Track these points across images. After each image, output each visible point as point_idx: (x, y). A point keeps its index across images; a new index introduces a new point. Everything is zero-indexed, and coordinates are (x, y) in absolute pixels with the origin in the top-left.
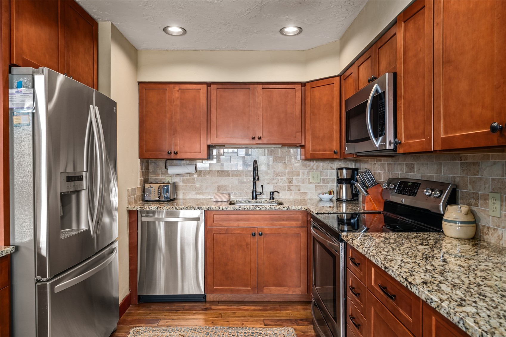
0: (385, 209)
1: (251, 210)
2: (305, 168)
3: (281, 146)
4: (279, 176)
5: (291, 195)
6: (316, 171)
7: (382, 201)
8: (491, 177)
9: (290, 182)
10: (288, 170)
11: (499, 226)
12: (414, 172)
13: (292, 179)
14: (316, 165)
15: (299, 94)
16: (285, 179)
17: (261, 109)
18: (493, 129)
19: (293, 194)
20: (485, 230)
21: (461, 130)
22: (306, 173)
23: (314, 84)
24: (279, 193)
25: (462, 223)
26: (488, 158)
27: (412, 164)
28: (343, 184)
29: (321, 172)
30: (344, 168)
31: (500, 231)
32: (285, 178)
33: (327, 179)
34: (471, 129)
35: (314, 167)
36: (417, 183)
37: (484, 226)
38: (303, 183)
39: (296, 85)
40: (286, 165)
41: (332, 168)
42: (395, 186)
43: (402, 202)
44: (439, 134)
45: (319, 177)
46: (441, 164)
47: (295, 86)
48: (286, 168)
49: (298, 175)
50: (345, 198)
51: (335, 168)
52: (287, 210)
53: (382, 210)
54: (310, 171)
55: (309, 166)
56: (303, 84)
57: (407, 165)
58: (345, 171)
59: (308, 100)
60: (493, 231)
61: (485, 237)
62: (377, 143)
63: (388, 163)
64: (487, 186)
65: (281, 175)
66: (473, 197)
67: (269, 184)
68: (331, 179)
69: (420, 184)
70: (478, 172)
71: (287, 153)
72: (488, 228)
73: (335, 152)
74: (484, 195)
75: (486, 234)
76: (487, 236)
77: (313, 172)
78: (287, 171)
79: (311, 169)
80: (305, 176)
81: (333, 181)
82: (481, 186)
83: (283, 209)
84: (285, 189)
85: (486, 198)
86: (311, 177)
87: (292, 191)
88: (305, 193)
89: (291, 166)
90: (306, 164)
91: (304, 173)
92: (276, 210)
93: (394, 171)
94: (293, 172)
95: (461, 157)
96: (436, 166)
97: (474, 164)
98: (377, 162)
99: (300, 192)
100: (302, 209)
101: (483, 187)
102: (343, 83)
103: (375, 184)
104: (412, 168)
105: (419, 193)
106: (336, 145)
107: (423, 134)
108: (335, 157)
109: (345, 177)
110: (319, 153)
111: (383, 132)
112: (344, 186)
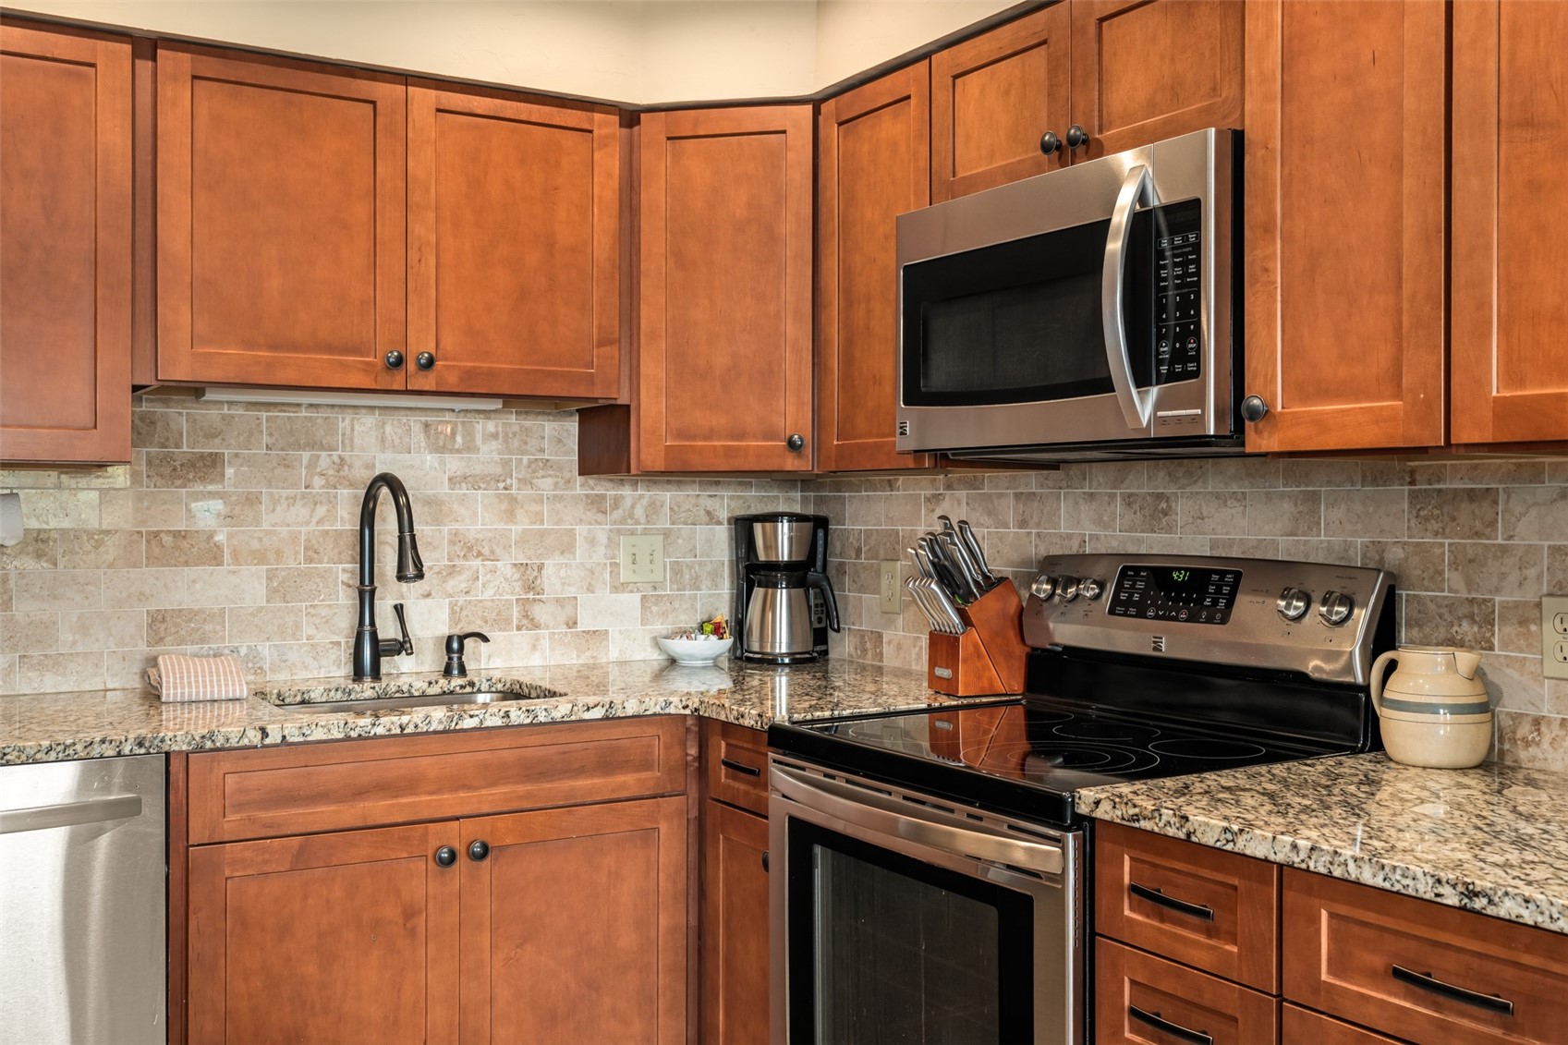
0: (1032, 684)
2: (600, 517)
3: (498, 404)
4: (479, 554)
5: (534, 647)
6: (646, 532)
7: (1020, 651)
8: (1546, 543)
9: (530, 587)
10: (520, 528)
12: (1169, 529)
13: (541, 567)
14: (645, 502)
15: (609, 163)
16: (509, 571)
17: (431, 216)
19: (545, 643)
20: (1524, 730)
22: (602, 538)
23: (686, 122)
24: (485, 639)
25: (1456, 709)
26: (1536, 476)
27: (1159, 497)
28: (775, 586)
29: (666, 534)
30: (783, 515)
32: (504, 567)
33: (690, 567)
35: (639, 512)
36: (1222, 574)
37: (1517, 718)
38: (590, 589)
39: (597, 116)
40: (513, 499)
41: (711, 518)
42: (1101, 585)
43: (1157, 649)
44: (1483, 383)
45: (658, 556)
46: (1313, 498)
47: (591, 121)
48: (510, 515)
49: (568, 548)
50: (784, 650)
51: (724, 515)
52: (606, 718)
53: (1017, 686)
54: (619, 531)
55: (616, 506)
56: (630, 116)
57: (1129, 500)
58: (784, 528)
59: (654, 195)
60: (1557, 731)
61: (1523, 755)
62: (1143, 410)
63: (1018, 496)
64: (1532, 572)
65: (486, 551)
66: (1471, 618)
67: (428, 595)
68: (709, 568)
69: (1238, 576)
70: (1493, 524)
71: (515, 442)
72: (1537, 722)
73: (791, 444)
74: (1517, 605)
75: (1528, 744)
76: (1532, 750)
77: (633, 533)
78: (516, 529)
79: (623, 521)
80: (600, 554)
81: (715, 576)
82: (1503, 576)
83: (587, 716)
84: (508, 621)
85: (1528, 615)
86: (623, 559)
87: (537, 627)
88: (598, 636)
89: (535, 507)
90: (603, 497)
91: (590, 535)
92: (554, 723)
93: (1057, 526)
94: (542, 535)
95: (1412, 472)
96: (1287, 506)
97: (1472, 495)
98: (949, 487)
99: (577, 634)
100: (672, 710)
101: (1514, 577)
102: (831, 132)
103: (990, 583)
104: (1157, 512)
105: (1246, 605)
106: (794, 415)
107: (1394, 382)
108: (791, 463)
109: (784, 554)
110: (711, 450)
111: (1185, 365)
112: (782, 596)
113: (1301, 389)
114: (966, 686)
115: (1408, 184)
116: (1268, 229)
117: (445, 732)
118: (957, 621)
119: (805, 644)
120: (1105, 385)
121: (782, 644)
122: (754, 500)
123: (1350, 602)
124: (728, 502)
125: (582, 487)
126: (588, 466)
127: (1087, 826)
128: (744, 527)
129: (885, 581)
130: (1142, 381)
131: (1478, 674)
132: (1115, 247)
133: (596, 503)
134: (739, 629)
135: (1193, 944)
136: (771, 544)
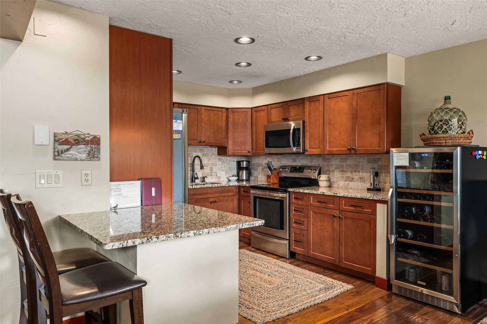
0: (279, 182)
1: (210, 187)
2: (220, 161)
3: (209, 146)
4: (205, 166)
5: (212, 179)
6: (226, 163)
7: (278, 177)
8: (335, 164)
9: (212, 170)
10: (210, 163)
11: (338, 181)
12: (296, 162)
13: (213, 168)
14: (225, 159)
15: (224, 115)
16: (209, 168)
17: (204, 123)
18: (348, 149)
19: (213, 178)
20: (333, 183)
21: (336, 148)
22: (220, 164)
23: (234, 110)
24: (207, 177)
25: (326, 181)
26: (334, 157)
27: (295, 158)
28: (243, 170)
29: (228, 163)
30: (245, 161)
31: (338, 182)
32: (208, 168)
33: (231, 168)
34: (340, 148)
35: (225, 160)
36: (302, 167)
37: (332, 182)
38: (219, 171)
39: (223, 109)
40: (209, 159)
41: (234, 161)
42: (288, 169)
43: (295, 176)
44: (327, 148)
45: (227, 166)
46: (312, 159)
47: (222, 110)
48: (209, 161)
49: (216, 165)
50: (245, 179)
51: (235, 161)
52: (229, 186)
53: (278, 182)
54: (222, 163)
55: (222, 160)
56: (227, 109)
57: (291, 159)
59: (231, 119)
60: (336, 183)
61: (333, 185)
62: (294, 149)
63: (277, 158)
64: (334, 167)
65: (206, 166)
66: (328, 171)
67: (199, 172)
68: (234, 168)
69: (304, 168)
70: (330, 162)
71: (210, 151)
72: (334, 182)
73: (249, 152)
74: (332, 170)
75: (333, 184)
76: (334, 185)
77: (224, 163)
79: (223, 162)
80: (220, 166)
81: (234, 169)
82: (331, 167)
83: (227, 185)
84: (209, 175)
85: (333, 171)
86: (223, 167)
87: (212, 176)
88: (220, 177)
89: (212, 160)
90: (220, 158)
91: (219, 163)
92: (223, 186)
93: (282, 162)
94: (213, 163)
95: (322, 156)
96: (309, 160)
97: (328, 159)
98: (268, 157)
99: (217, 177)
100: (236, 185)
101: (332, 167)
102: (254, 113)
103: (275, 169)
104: (295, 160)
105: (305, 171)
106: (249, 148)
107: (319, 148)
108: (249, 154)
109: (245, 166)
110: (238, 152)
111: (298, 145)
112: (244, 172)
113: (310, 148)
114: (272, 181)
115: (320, 128)
116: (307, 131)
117: (211, 187)
118: (271, 174)
119: (247, 178)
120: (290, 147)
121: (244, 178)
122: (240, 159)
123: (316, 170)
124: (236, 159)
125: (218, 157)
126: (219, 154)
127: (289, 192)
128: (239, 163)
129: (259, 169)
130: (294, 146)
131: (328, 177)
132: (291, 131)
133: (220, 159)
134: (238, 175)
135: (300, 202)
136: (243, 165)
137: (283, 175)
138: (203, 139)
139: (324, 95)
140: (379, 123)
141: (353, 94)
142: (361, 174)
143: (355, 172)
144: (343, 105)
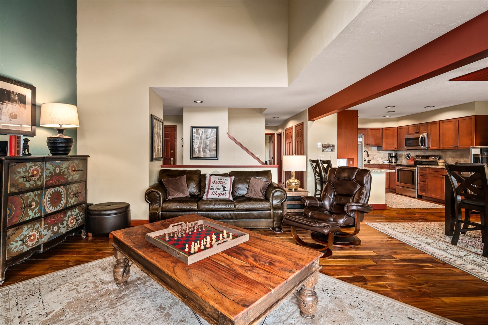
0: (414, 163)
3: (372, 146)
4: (370, 155)
5: (374, 161)
6: (382, 154)
7: (414, 161)
8: (449, 154)
9: (373, 157)
14: (382, 152)
15: (381, 131)
18: (454, 147)
21: (447, 146)
23: (387, 129)
24: (371, 161)
30: (393, 153)
33: (385, 156)
34: (449, 146)
36: (429, 156)
38: (378, 157)
39: (380, 129)
40: (372, 152)
42: (420, 157)
43: (424, 160)
44: (442, 146)
45: (383, 156)
49: (376, 155)
56: (382, 128)
57: (421, 152)
59: (384, 133)
62: (422, 147)
63: (414, 152)
67: (366, 158)
70: (446, 153)
71: (373, 148)
73: (396, 148)
78: (372, 154)
79: (380, 153)
81: (387, 157)
83: (382, 164)
84: (372, 159)
85: (448, 158)
86: (380, 156)
88: (378, 161)
89: (374, 152)
91: (378, 154)
92: (380, 164)
94: (374, 154)
98: (408, 151)
100: (388, 164)
101: (447, 156)
102: (399, 129)
103: (411, 157)
104: (424, 152)
105: (430, 158)
106: (395, 146)
107: (437, 146)
108: (395, 150)
109: (393, 155)
110: (389, 149)
111: (425, 145)
112: (393, 158)
113: (432, 146)
115: (437, 137)
116: (430, 138)
117: (373, 164)
118: (409, 159)
119: (395, 161)
120: (419, 146)
121: (393, 161)
122: (390, 152)
123: (437, 157)
124: (388, 152)
125: (377, 151)
126: (378, 149)
127: (418, 167)
128: (389, 154)
129: (402, 157)
130: (422, 146)
131: (444, 161)
132: (420, 138)
133: (378, 152)
134: (389, 161)
135: (424, 172)
136: (392, 155)
137: (417, 160)
138: (369, 143)
139: (440, 121)
140: (471, 134)
141: (456, 120)
142: (465, 159)
143: (462, 158)
144: (451, 126)
